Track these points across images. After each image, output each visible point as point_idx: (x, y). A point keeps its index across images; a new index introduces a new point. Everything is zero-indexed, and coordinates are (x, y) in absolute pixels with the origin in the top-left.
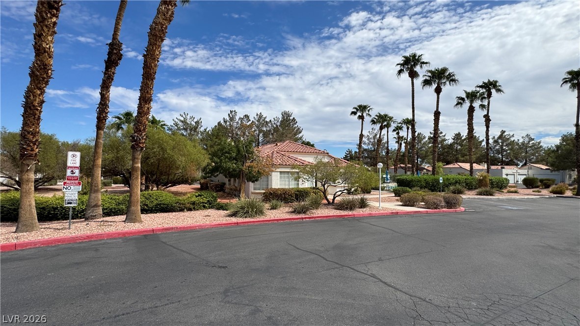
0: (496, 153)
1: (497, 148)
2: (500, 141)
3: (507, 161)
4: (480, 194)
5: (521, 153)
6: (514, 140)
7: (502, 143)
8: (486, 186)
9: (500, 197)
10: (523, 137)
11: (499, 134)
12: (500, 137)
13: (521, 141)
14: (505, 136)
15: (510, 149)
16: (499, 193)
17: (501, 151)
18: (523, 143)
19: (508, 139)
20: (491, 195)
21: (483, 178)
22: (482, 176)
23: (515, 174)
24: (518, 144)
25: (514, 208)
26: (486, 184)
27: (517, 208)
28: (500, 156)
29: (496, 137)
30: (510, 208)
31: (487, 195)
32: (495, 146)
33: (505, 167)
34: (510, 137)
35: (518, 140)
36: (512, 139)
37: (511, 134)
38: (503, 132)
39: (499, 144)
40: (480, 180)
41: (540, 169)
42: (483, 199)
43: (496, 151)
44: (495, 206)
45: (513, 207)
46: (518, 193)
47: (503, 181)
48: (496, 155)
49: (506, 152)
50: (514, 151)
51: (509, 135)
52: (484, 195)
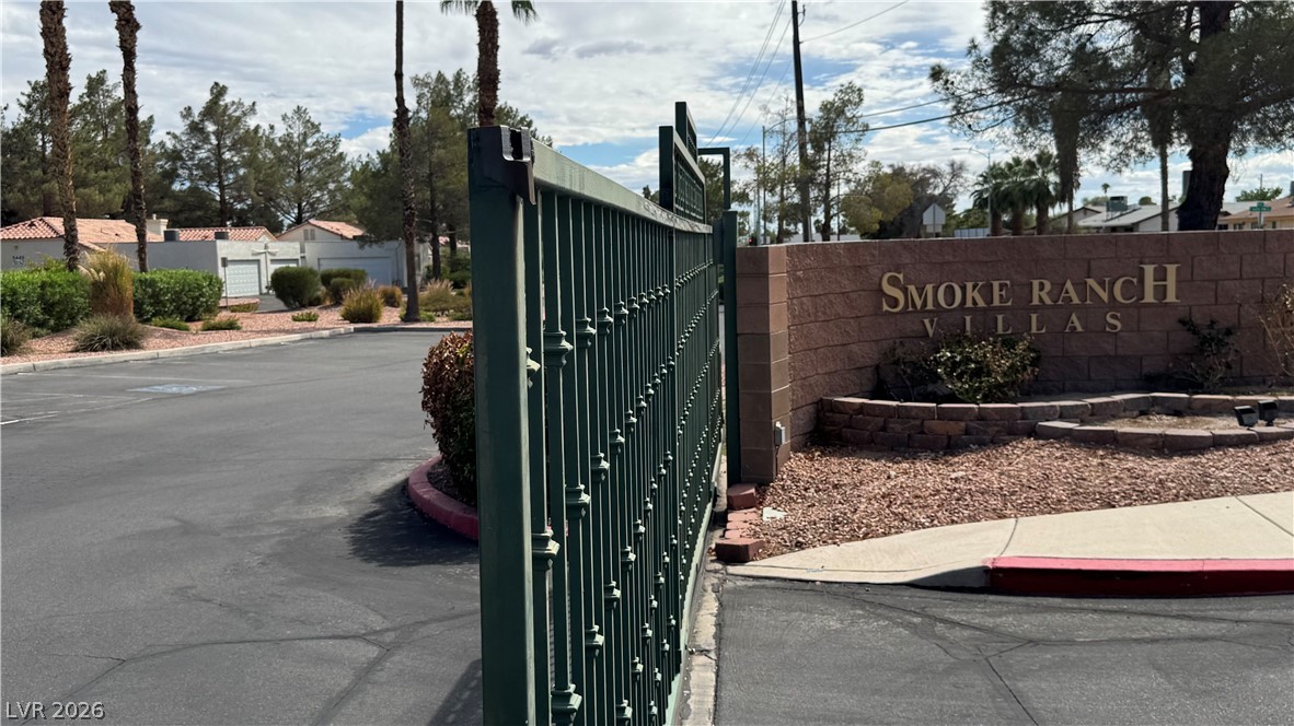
0: (201, 178)
1: (202, 154)
2: (211, 127)
3: (242, 210)
4: (88, 346)
5: (282, 180)
6: (258, 127)
7: (218, 134)
8: (118, 309)
9: (163, 352)
10: (284, 117)
11: (207, 97)
12: (212, 110)
13: (280, 131)
14: (226, 106)
15: (247, 163)
16: (167, 336)
17: (215, 170)
18: (287, 142)
19: (238, 119)
20: (131, 344)
21: (108, 277)
22: (104, 266)
23: (262, 258)
24: (270, 144)
25: (185, 390)
26: (122, 300)
27: (201, 388)
28: (215, 189)
29: (196, 112)
30: (175, 390)
31: (115, 347)
32: (196, 147)
33: (231, 232)
34: (245, 114)
35: (272, 127)
36: (252, 122)
37: (248, 103)
38: (219, 91)
39: (206, 140)
40: (95, 284)
41: (338, 240)
42: (94, 366)
43: (198, 167)
44: (122, 390)
45: (188, 384)
46: (238, 328)
47: (200, 287)
48: (202, 185)
49: (236, 172)
50: (258, 170)
51: (241, 104)
52: (104, 347)
